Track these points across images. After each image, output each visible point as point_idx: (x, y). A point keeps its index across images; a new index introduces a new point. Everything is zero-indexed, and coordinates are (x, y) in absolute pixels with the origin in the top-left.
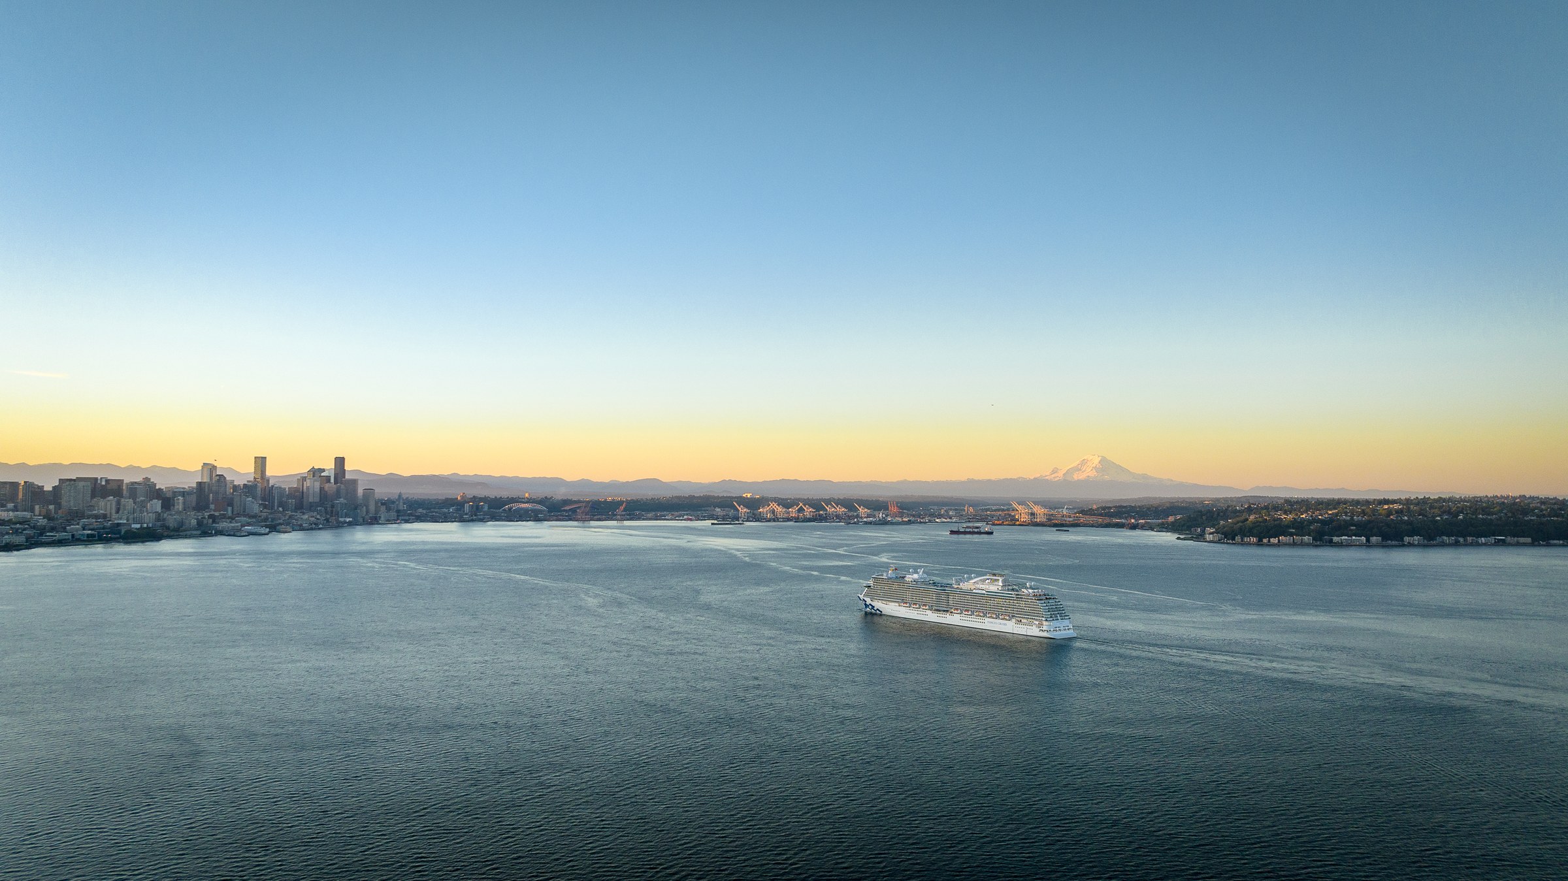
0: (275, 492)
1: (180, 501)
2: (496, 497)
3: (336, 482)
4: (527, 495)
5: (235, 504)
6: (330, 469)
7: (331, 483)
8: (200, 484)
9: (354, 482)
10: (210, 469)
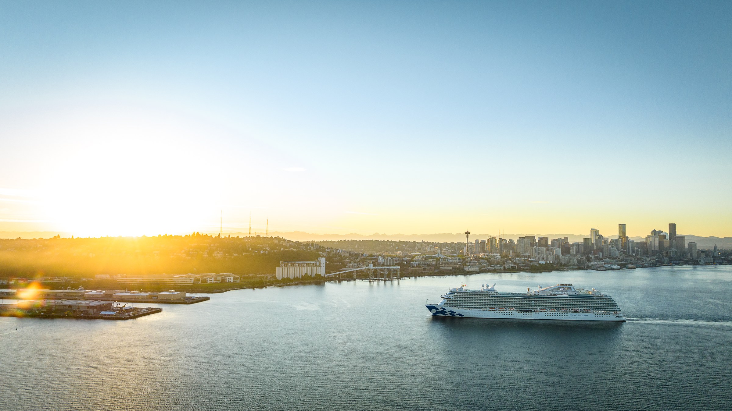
0: (630, 245)
1: (574, 249)
3: (670, 238)
5: (604, 251)
6: (666, 231)
7: (666, 239)
8: (585, 240)
9: (682, 238)
10: (595, 232)
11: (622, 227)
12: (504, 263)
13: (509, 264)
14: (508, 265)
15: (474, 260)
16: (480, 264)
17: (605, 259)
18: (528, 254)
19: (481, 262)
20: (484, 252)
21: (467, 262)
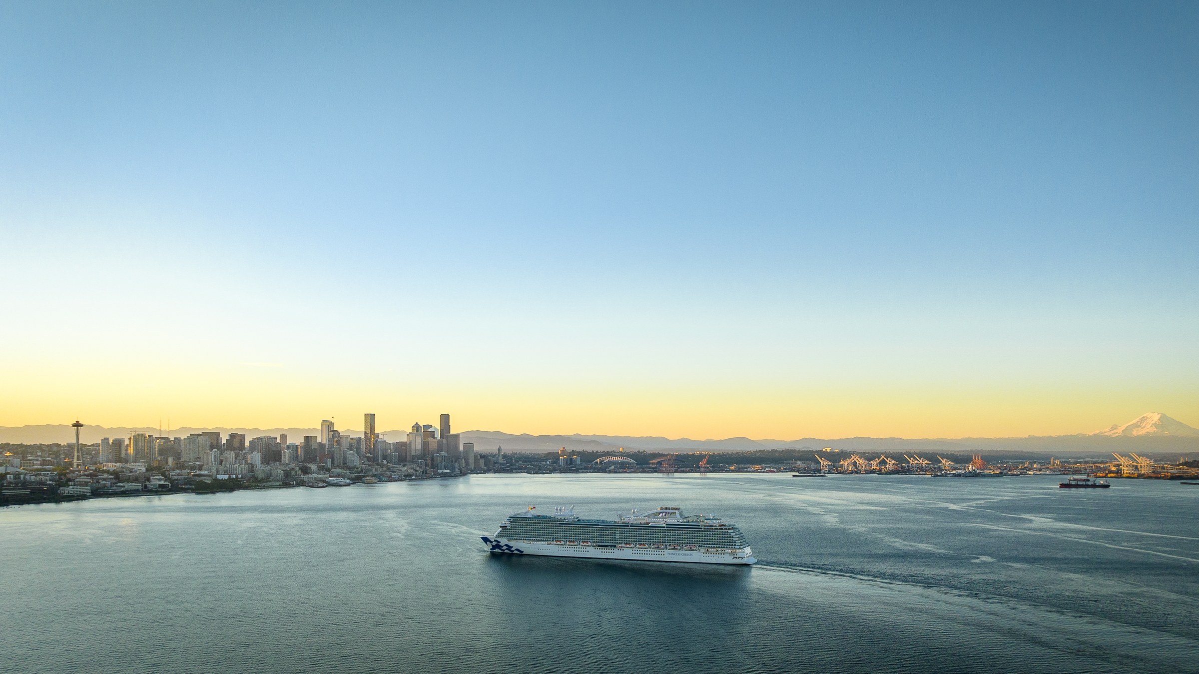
0: (379, 446)
1: (287, 454)
2: (593, 451)
3: (440, 438)
4: (621, 449)
5: (335, 457)
6: (437, 425)
7: (434, 438)
8: (307, 438)
9: (457, 436)
10: (328, 426)
11: (370, 419)
12: (149, 480)
13: (157, 480)
14: (153, 483)
15: (85, 475)
16: (98, 482)
17: (334, 470)
18: (198, 463)
19: (99, 479)
20: (120, 460)
21: (69, 480)
